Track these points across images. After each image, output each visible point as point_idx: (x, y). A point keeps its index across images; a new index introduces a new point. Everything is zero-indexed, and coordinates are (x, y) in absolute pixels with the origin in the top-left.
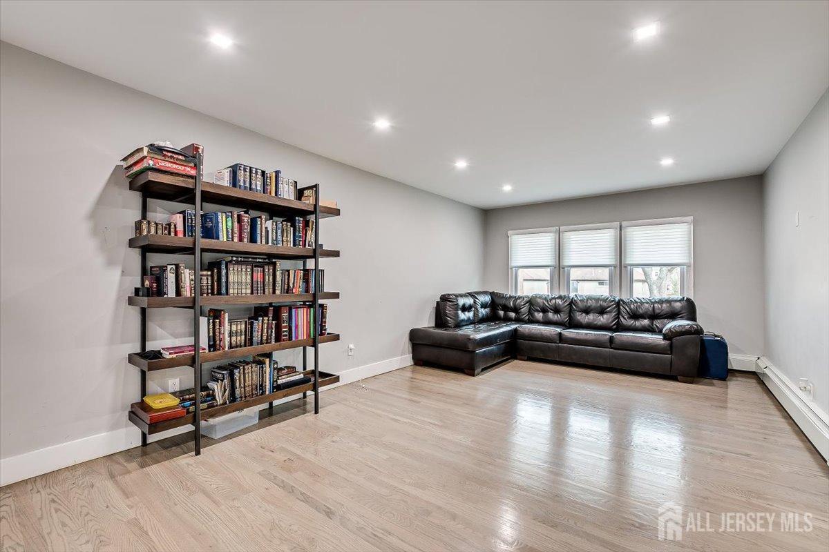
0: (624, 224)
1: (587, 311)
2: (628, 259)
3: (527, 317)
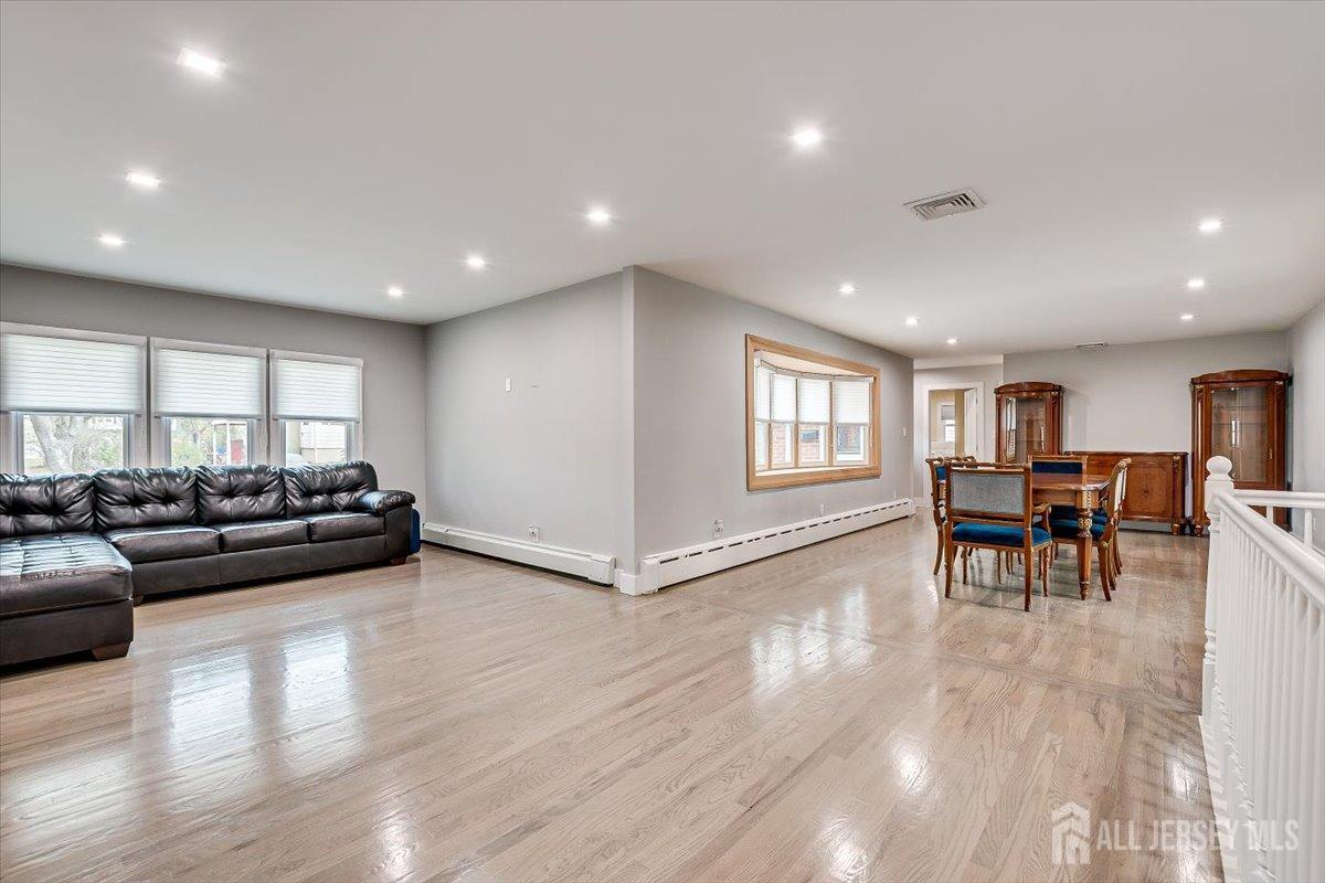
0: (277, 353)
1: (230, 493)
2: (280, 408)
3: (91, 521)
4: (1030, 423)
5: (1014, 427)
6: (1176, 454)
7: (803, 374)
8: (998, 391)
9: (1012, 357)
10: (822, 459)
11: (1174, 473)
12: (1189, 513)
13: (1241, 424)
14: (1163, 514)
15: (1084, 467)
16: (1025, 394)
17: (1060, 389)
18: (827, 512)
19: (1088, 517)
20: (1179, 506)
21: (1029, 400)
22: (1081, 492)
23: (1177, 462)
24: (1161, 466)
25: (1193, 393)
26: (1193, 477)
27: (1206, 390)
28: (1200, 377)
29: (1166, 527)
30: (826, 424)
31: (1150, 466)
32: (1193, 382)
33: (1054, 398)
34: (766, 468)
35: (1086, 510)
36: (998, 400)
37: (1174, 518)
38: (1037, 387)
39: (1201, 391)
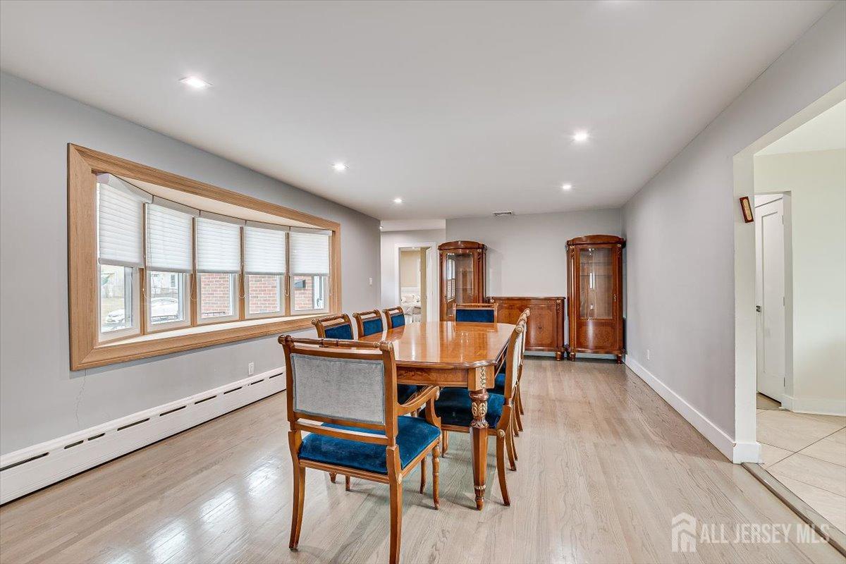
4: (465, 275)
5: (454, 277)
6: (558, 298)
7: (201, 212)
8: (441, 248)
9: (452, 221)
10: (278, 310)
11: (557, 313)
12: (566, 342)
13: (596, 276)
14: (550, 345)
15: (496, 313)
16: (460, 251)
17: (483, 247)
18: (257, 371)
19: (482, 401)
20: (560, 338)
21: (464, 255)
22: (474, 369)
23: (558, 304)
24: (549, 308)
25: (568, 252)
26: (568, 315)
27: (576, 249)
28: (573, 240)
29: (552, 354)
30: (280, 274)
31: (542, 308)
32: (569, 244)
33: (479, 254)
34: (138, 331)
35: (480, 392)
36: (441, 255)
37: (557, 348)
38: (469, 246)
39: (573, 250)
